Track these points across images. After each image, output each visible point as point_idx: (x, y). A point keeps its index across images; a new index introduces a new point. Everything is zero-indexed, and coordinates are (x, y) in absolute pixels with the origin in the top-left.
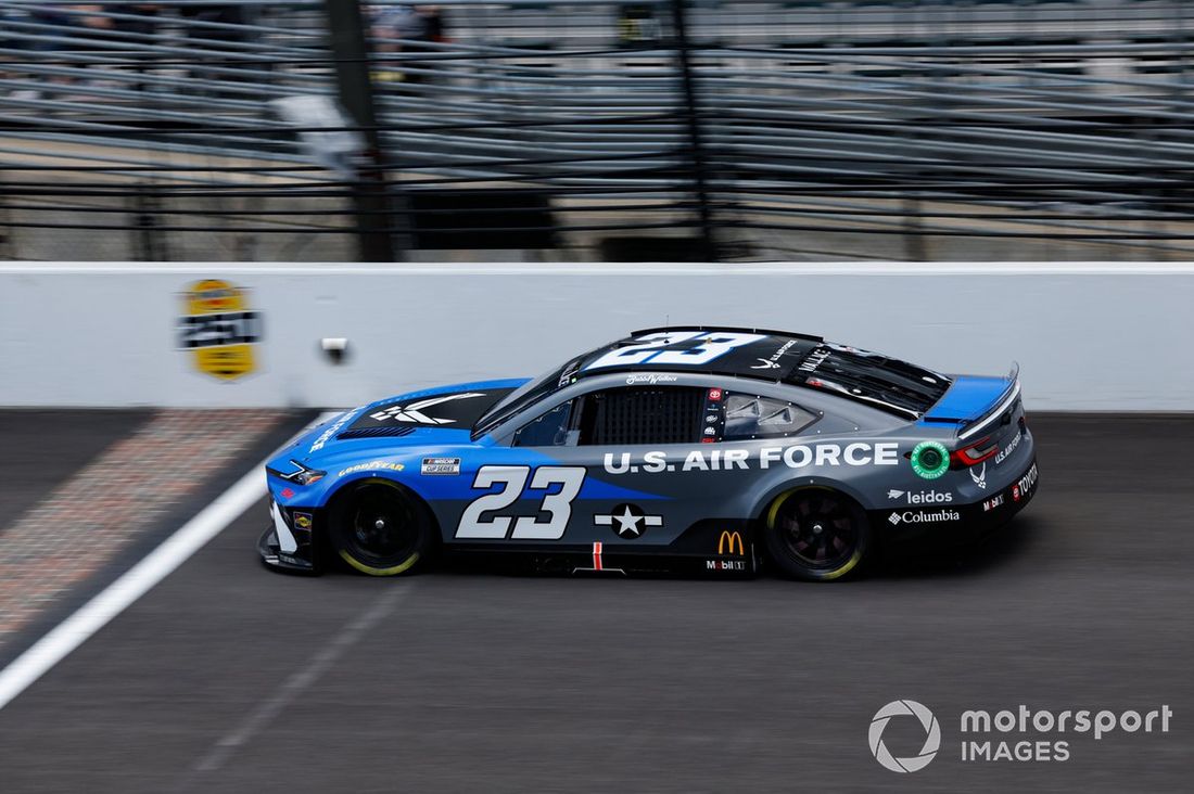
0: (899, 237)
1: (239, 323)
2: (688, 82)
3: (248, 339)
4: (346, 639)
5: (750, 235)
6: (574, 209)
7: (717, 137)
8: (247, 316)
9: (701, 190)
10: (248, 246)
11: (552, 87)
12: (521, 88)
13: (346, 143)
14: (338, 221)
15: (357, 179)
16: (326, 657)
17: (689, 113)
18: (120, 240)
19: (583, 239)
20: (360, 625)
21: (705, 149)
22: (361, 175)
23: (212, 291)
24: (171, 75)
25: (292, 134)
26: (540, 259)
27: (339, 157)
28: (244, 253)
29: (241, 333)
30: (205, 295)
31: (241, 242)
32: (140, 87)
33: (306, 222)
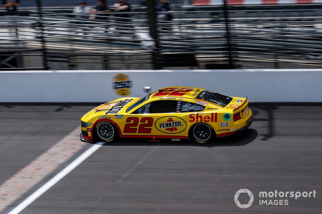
0: (273, 63)
1: (126, 83)
2: (227, 29)
3: (128, 87)
4: (149, 153)
5: (240, 63)
6: (200, 57)
7: (233, 41)
8: (128, 82)
9: (230, 54)
10: (129, 66)
11: (196, 31)
12: (190, 31)
13: (151, 44)
14: (149, 61)
15: (153, 51)
16: (145, 157)
17: (228, 36)
18: (100, 65)
19: (202, 64)
21: (231, 44)
22: (154, 50)
23: (121, 76)
24: (112, 29)
25: (139, 42)
26: (193, 69)
27: (149, 47)
28: (128, 68)
29: (127, 86)
30: (119, 77)
31: (127, 65)
32: (106, 32)
33: (141, 61)
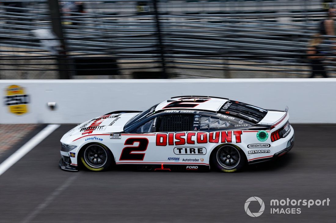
0: (222, 71)
1: (22, 98)
2: (158, 25)
3: (25, 103)
4: (56, 193)
5: (177, 71)
6: (124, 63)
7: (167, 41)
8: (25, 96)
9: (162, 57)
10: (25, 75)
11: (117, 26)
12: (107, 26)
13: (55, 43)
14: (52, 67)
15: (58, 54)
16: (50, 199)
17: (159, 34)
19: (127, 72)
20: (61, 189)
21: (164, 45)
22: (60, 53)
23: (14, 88)
25: (38, 41)
26: (114, 78)
27: (53, 48)
28: (24, 77)
29: (23, 101)
30: (12, 89)
31: (23, 73)
33: (43, 67)
